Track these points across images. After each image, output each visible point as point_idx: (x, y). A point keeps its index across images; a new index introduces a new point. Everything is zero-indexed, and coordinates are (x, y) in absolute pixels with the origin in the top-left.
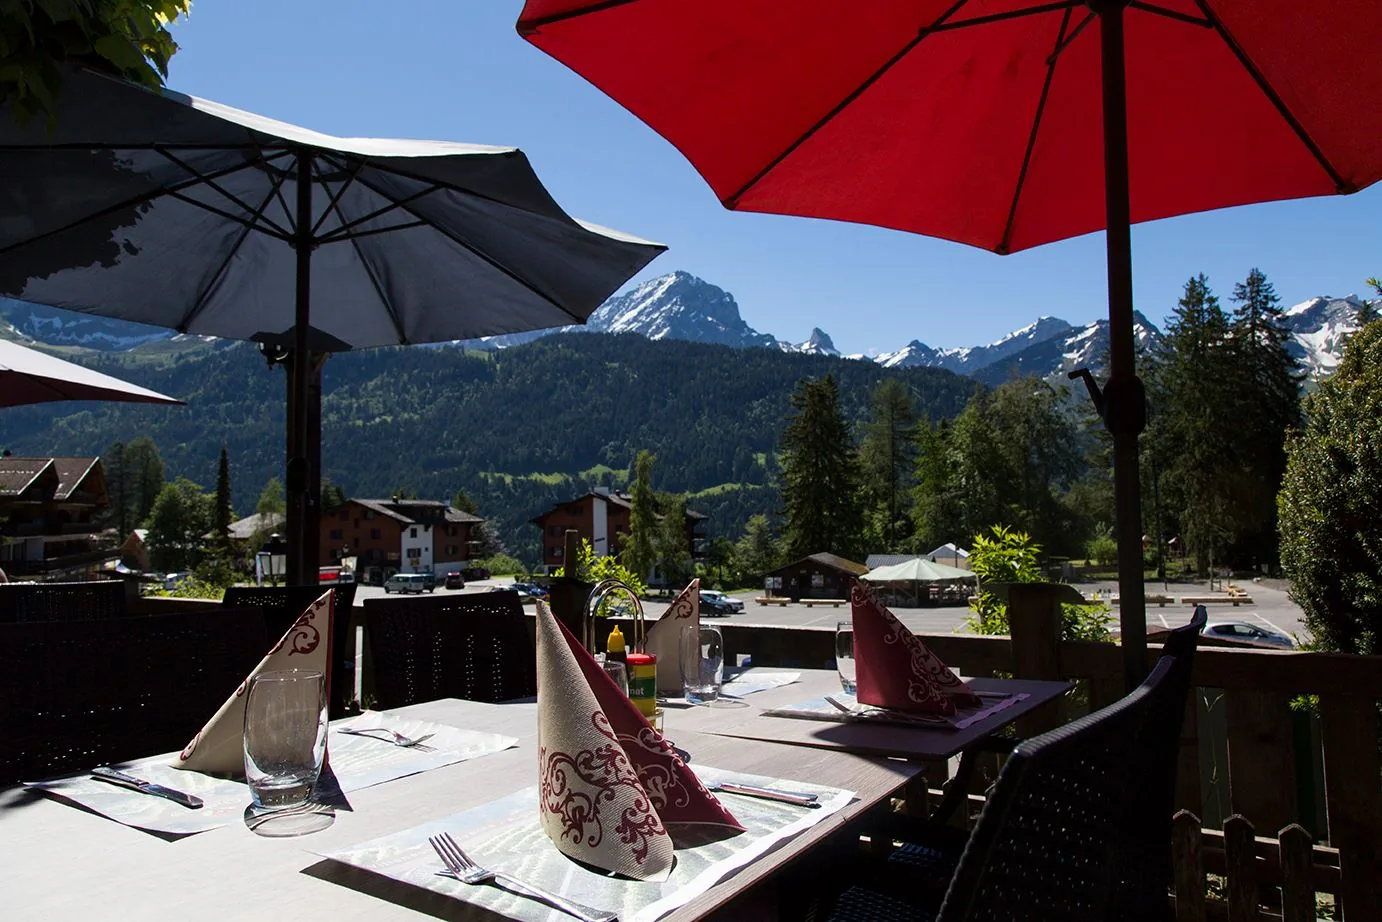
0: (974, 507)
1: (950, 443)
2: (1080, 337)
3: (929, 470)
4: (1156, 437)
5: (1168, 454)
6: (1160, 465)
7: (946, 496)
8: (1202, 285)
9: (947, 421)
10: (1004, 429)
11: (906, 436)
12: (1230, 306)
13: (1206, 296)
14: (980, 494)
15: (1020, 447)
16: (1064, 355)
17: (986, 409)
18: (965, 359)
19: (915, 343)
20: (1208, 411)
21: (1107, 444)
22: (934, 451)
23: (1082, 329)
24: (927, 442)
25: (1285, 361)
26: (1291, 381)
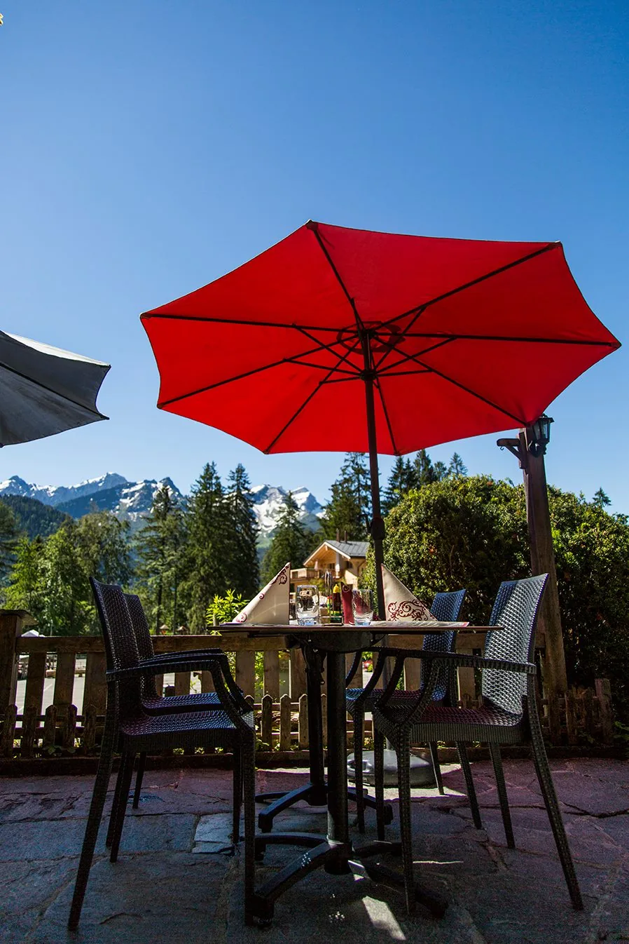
0: (55, 603)
1: (42, 554)
2: (133, 489)
3: (23, 573)
4: (179, 559)
5: (186, 571)
6: (180, 578)
7: (34, 594)
8: (213, 468)
9: (41, 537)
10: (83, 547)
11: (8, 546)
12: (226, 483)
13: (215, 475)
14: (60, 593)
15: (93, 561)
16: (121, 500)
17: (72, 532)
18: (52, 495)
19: (15, 478)
20: (210, 545)
21: (148, 563)
22: (28, 560)
23: (134, 484)
24: (25, 552)
25: (251, 520)
26: (253, 532)
